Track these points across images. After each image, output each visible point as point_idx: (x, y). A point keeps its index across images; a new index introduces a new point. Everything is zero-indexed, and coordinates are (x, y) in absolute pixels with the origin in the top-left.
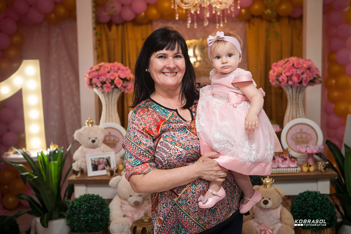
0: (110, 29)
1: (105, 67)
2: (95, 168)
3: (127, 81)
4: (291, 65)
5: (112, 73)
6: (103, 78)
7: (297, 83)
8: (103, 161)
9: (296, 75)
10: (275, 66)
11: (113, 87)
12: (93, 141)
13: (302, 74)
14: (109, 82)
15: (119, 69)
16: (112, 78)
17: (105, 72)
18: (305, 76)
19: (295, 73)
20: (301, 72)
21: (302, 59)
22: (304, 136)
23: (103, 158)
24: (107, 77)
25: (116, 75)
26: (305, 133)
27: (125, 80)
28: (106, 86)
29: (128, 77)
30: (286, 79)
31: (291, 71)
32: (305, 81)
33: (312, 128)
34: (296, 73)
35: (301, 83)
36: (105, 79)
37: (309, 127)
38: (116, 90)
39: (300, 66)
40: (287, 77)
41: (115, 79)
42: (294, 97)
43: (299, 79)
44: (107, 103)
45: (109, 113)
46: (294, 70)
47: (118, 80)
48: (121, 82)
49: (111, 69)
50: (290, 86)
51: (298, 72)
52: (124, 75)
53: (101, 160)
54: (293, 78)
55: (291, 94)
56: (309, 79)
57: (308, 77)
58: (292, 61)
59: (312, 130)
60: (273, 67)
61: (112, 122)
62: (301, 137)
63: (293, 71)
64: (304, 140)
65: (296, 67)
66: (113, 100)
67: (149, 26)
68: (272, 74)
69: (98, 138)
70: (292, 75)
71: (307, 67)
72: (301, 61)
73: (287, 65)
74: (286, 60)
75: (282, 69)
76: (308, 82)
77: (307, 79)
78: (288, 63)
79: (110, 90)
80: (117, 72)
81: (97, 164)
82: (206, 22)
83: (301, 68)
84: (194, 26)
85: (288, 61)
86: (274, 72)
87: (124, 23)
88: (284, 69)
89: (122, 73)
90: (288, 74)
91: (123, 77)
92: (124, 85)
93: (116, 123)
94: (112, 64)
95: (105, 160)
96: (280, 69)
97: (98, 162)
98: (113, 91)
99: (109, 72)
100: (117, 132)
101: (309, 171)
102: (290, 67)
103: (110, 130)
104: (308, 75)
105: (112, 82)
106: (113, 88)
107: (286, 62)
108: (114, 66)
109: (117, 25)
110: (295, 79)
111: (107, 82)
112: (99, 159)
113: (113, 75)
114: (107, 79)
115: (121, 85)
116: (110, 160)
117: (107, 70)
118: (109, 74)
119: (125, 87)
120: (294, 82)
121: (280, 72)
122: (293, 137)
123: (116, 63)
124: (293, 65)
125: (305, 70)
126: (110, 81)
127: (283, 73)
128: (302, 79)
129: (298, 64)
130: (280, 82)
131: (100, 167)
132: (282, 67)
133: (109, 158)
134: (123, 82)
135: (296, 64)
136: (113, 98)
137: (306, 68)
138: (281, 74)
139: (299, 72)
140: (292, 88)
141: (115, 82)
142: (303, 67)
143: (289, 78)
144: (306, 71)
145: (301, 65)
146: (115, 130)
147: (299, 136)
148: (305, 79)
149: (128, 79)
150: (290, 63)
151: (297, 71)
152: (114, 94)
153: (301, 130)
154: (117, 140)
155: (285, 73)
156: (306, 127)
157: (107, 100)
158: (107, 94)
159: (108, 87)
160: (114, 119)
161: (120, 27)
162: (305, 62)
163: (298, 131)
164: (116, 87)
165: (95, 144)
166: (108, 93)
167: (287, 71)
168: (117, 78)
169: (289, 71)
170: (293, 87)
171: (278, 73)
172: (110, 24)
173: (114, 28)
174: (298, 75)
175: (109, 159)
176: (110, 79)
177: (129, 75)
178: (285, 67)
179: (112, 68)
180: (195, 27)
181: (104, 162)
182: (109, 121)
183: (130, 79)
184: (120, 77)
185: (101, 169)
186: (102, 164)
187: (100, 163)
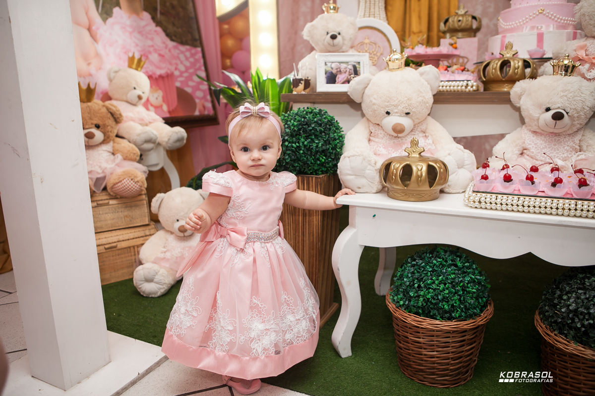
2: (331, 78)
8: (346, 68)
12: (334, 37)
23: (347, 63)
53: (343, 66)
81: (334, 71)
95: (351, 67)
97: (337, 69)
103: (369, 32)
112: (340, 63)
116: (359, 68)
131: (340, 78)
133: (359, 63)
165: (336, 41)
175: (357, 66)
181: (348, 70)
185: (342, 81)
186: (345, 73)
187: (340, 71)
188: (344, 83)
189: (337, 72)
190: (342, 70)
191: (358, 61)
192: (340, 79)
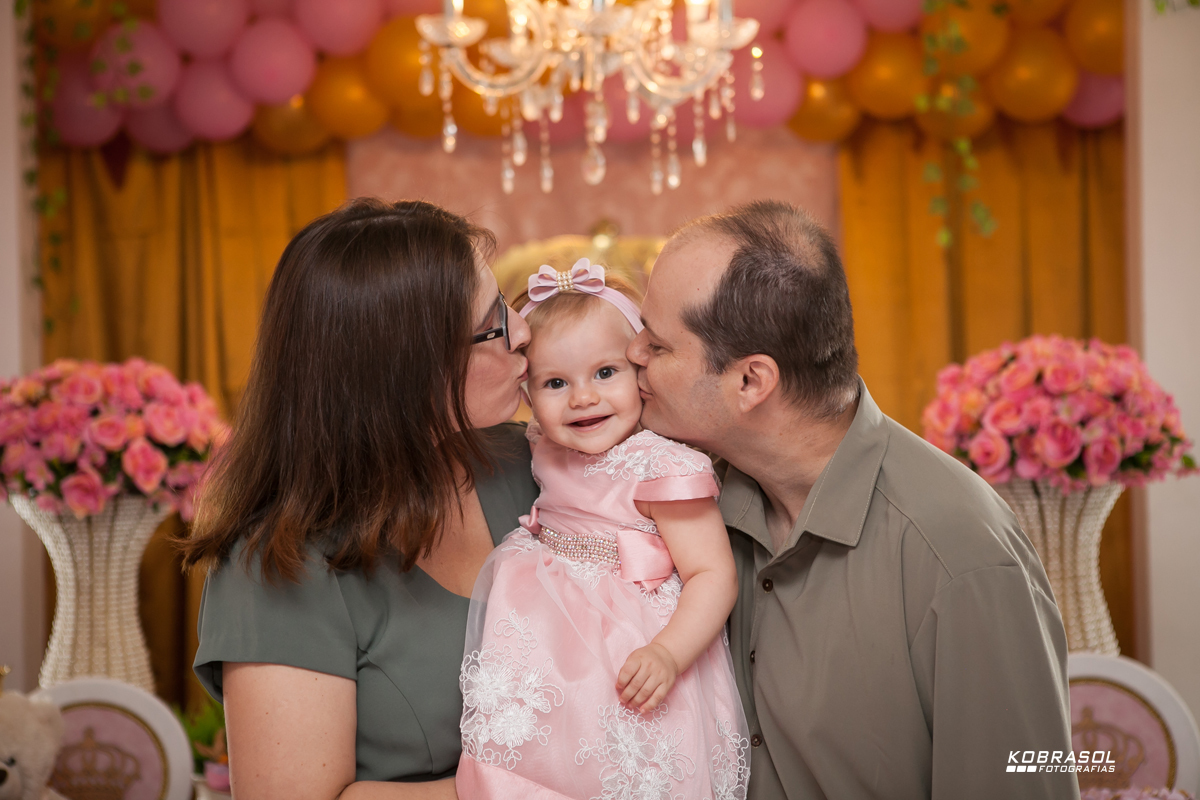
0: (118, 176)
1: (73, 388)
3: (194, 456)
4: (1025, 378)
5: (109, 416)
6: (65, 445)
7: (1057, 471)
9: (1054, 427)
10: (954, 381)
11: (114, 488)
13: (1084, 423)
14: (95, 465)
15: (149, 396)
16: (113, 443)
17: (74, 412)
18: (1095, 434)
19: (1046, 421)
20: (1080, 410)
21: (1086, 348)
22: (1103, 743)
24: (86, 436)
25: (134, 425)
26: (1110, 731)
27: (185, 452)
28: (78, 487)
29: (198, 439)
30: (1002, 450)
31: (1027, 407)
32: (1102, 463)
33: (1145, 703)
34: (1052, 420)
35: (1077, 467)
36: (72, 449)
37: (1125, 698)
38: (131, 505)
39: (1071, 386)
40: (1009, 438)
41: (126, 446)
42: (1053, 541)
43: (1067, 452)
44: (84, 570)
45: (92, 626)
46: (1043, 403)
47: (143, 451)
48: (162, 461)
49: (107, 395)
50: (1029, 485)
51: (1064, 416)
52: (176, 428)
54: (1037, 448)
55: (1037, 528)
56: (1118, 452)
57: (1115, 438)
58: (1034, 356)
60: (943, 389)
61: (108, 672)
63: (1036, 412)
65: (1053, 387)
66: (115, 558)
67: (332, 167)
68: (937, 423)
69: (25, 761)
70: (1032, 431)
71: (1109, 391)
72: (1079, 356)
73: (1010, 380)
74: (1006, 353)
75: (984, 398)
76: (1115, 466)
77: (1106, 450)
78: (1013, 366)
79: (102, 505)
80: (140, 412)
82: (593, 168)
83: (1075, 393)
84: (538, 180)
85: (1014, 358)
86: (945, 411)
87: (195, 150)
88: (993, 399)
89: (168, 415)
90: (1013, 424)
91: (171, 435)
92: (175, 478)
93: (128, 678)
94: (112, 370)
96: (974, 396)
98: (116, 509)
99: (95, 412)
100: (130, 724)
102: (1025, 388)
103: (94, 718)
104: (1110, 428)
105: (112, 463)
106: (116, 497)
107: (1005, 365)
108: (122, 381)
109: (159, 158)
110: (1047, 448)
111: (84, 464)
113: (113, 428)
114: (83, 446)
115: (156, 478)
117: (83, 401)
118: (94, 424)
119: (180, 490)
120: (1045, 467)
121: (974, 414)
123: (135, 366)
124: (1039, 378)
125: (1098, 405)
126: (100, 458)
127: (987, 421)
128: (1084, 450)
129: (1063, 373)
132: (983, 389)
134: (172, 464)
135: (1055, 372)
136: (118, 546)
137: (1101, 397)
138: (978, 425)
139: (1066, 413)
140: (1037, 493)
141: (128, 464)
142: (1090, 390)
143: (1017, 443)
144: (1106, 407)
145: (1077, 377)
146: (118, 717)
148: (1095, 451)
149: (200, 449)
150: (1023, 368)
151: (1054, 413)
152: (123, 525)
153: (1088, 713)
154: (130, 768)
155: (996, 419)
156: (1113, 696)
157: (84, 560)
158: (84, 525)
159: (89, 492)
160: (117, 654)
161: (173, 172)
162: (1101, 361)
164: (132, 489)
166: (89, 520)
167: (1007, 410)
168: (139, 444)
169: (1019, 411)
170: (1042, 490)
171: (964, 417)
172: (117, 152)
173: (139, 173)
174: (1059, 431)
176: (102, 448)
177: (205, 427)
178: (998, 387)
179: (115, 390)
180: (547, 185)
182: (90, 671)
183: (209, 446)
184: (151, 439)
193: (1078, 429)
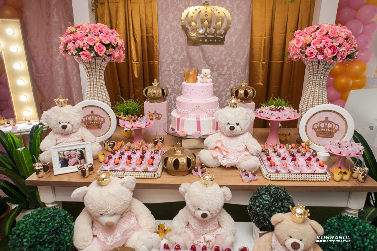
1: (82, 29)
2: (65, 163)
3: (113, 47)
4: (324, 33)
5: (91, 36)
6: (80, 43)
7: (329, 58)
8: (75, 154)
11: (92, 55)
12: (64, 127)
13: (340, 46)
14: (87, 49)
16: (91, 44)
17: (82, 35)
18: (342, 49)
19: (330, 44)
20: (338, 43)
22: (329, 126)
23: (75, 150)
25: (97, 39)
26: (331, 122)
27: (110, 46)
28: (84, 54)
29: (114, 43)
30: (315, 52)
31: (323, 41)
33: (342, 116)
35: (335, 58)
36: (81, 45)
38: (99, 59)
41: (95, 44)
43: (333, 54)
46: (329, 40)
48: (104, 48)
49: (90, 30)
51: (334, 44)
52: (107, 40)
53: (73, 152)
54: (325, 52)
56: (346, 54)
57: (346, 50)
59: (341, 119)
60: (297, 36)
62: (326, 127)
63: (327, 42)
64: (329, 130)
65: (331, 36)
68: (296, 44)
69: (72, 122)
71: (345, 37)
73: (319, 33)
75: (311, 38)
76: (344, 58)
77: (344, 53)
80: (98, 36)
81: (66, 157)
86: (298, 41)
88: (314, 39)
89: (105, 37)
90: (321, 45)
91: (106, 42)
92: (108, 52)
95: (78, 152)
96: (308, 38)
97: (68, 155)
98: (95, 60)
99: (87, 35)
101: (342, 179)
102: (323, 36)
103: (93, 109)
105: (91, 48)
107: (316, 30)
108: (95, 28)
110: (328, 52)
111: (85, 48)
112: (70, 151)
113: (92, 40)
114: (84, 44)
115: (103, 53)
117: (84, 33)
118: (86, 38)
119: (110, 55)
121: (308, 42)
122: (315, 126)
124: (327, 33)
125: (342, 40)
126: (88, 47)
127: (312, 44)
128: (338, 53)
130: (306, 56)
131: (72, 161)
132: (311, 35)
133: (84, 149)
134: (107, 49)
135: (331, 31)
136: (98, 68)
137: (343, 38)
138: (309, 45)
140: (319, 63)
141: (95, 49)
142: (341, 36)
144: (344, 42)
145: (337, 34)
147: (322, 125)
149: (115, 46)
150: (322, 31)
151: (332, 42)
153: (327, 118)
154: (102, 120)
155: (314, 44)
159: (87, 55)
163: (323, 119)
164: (97, 55)
165: (67, 129)
167: (317, 42)
168: (98, 44)
169: (321, 42)
171: (304, 43)
174: (333, 48)
175: (83, 151)
176: (88, 44)
177: (115, 40)
178: (315, 35)
181: (77, 155)
182: (94, 99)
183: (117, 45)
184: (101, 43)
185: (73, 163)
186: (75, 157)
187: (71, 156)
188: (74, 165)
189: (69, 157)
190: (72, 155)
191: (84, 147)
192: (71, 163)
193: (338, 47)
